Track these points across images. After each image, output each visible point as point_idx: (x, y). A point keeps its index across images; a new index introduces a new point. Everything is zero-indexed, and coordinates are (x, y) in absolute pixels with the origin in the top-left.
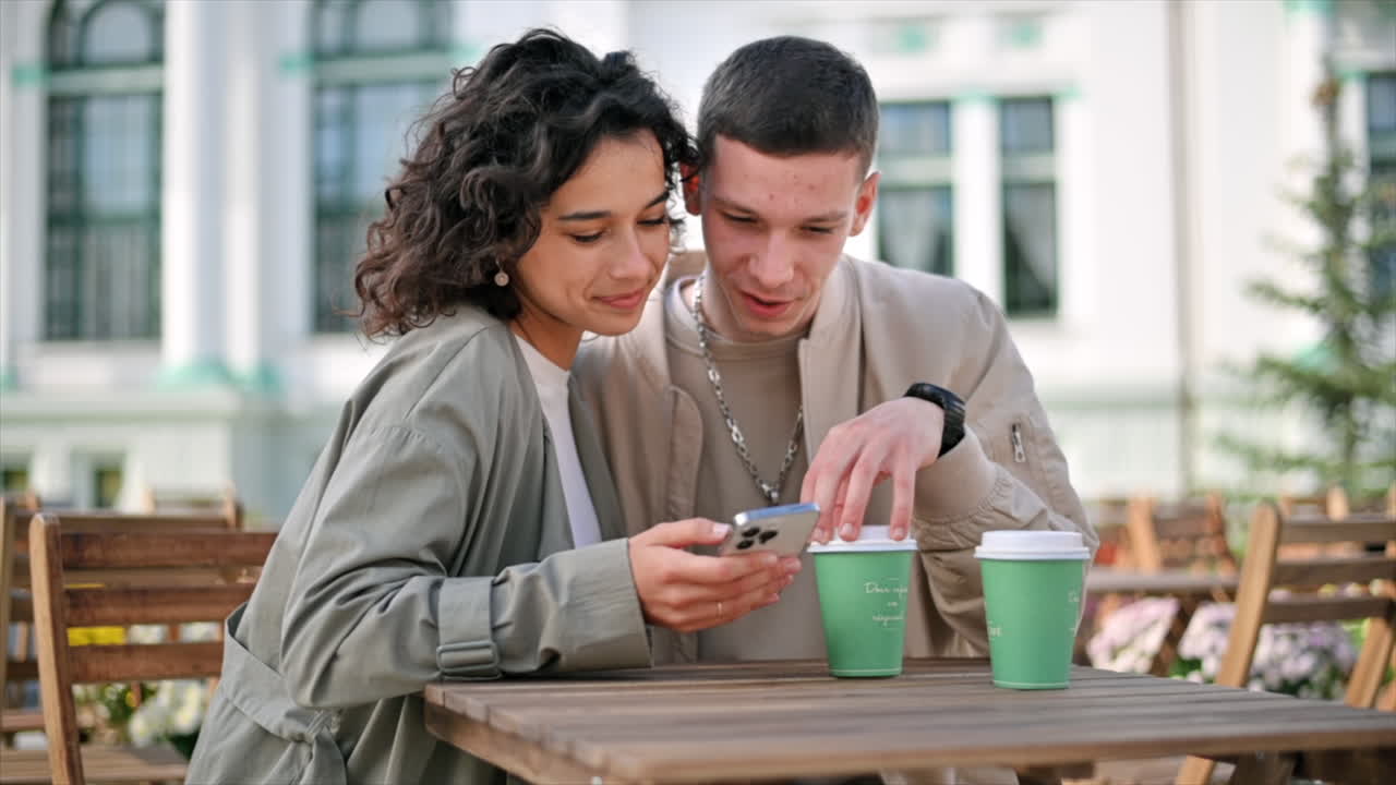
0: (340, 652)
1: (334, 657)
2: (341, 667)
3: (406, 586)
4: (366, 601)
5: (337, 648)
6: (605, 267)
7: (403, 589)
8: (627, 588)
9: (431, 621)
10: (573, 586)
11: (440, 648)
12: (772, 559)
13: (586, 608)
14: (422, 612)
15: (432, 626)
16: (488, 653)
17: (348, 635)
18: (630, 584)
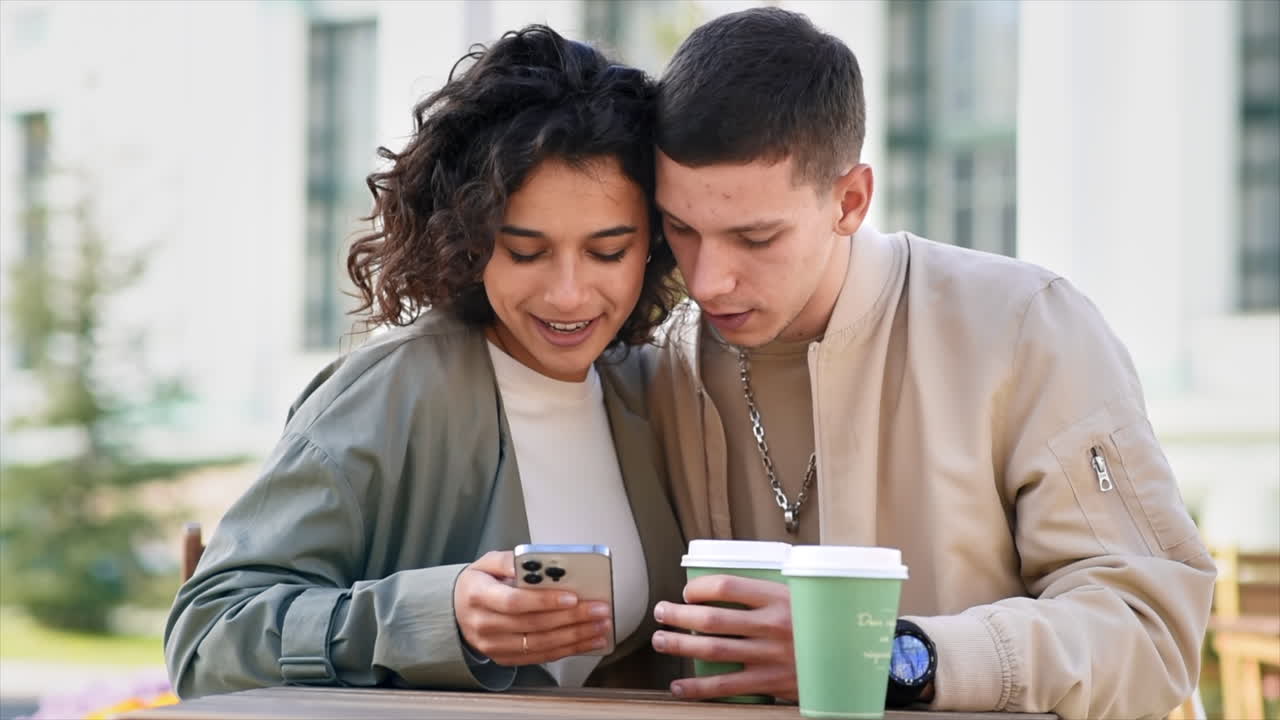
0: (199, 651)
1: (195, 656)
2: (201, 667)
3: (263, 594)
4: (226, 603)
5: (198, 644)
6: (539, 289)
7: (259, 596)
8: (446, 614)
9: (277, 632)
10: (401, 607)
11: (280, 660)
12: (571, 599)
13: (409, 631)
14: (269, 622)
15: (276, 636)
16: (322, 669)
17: (206, 634)
18: (450, 611)
